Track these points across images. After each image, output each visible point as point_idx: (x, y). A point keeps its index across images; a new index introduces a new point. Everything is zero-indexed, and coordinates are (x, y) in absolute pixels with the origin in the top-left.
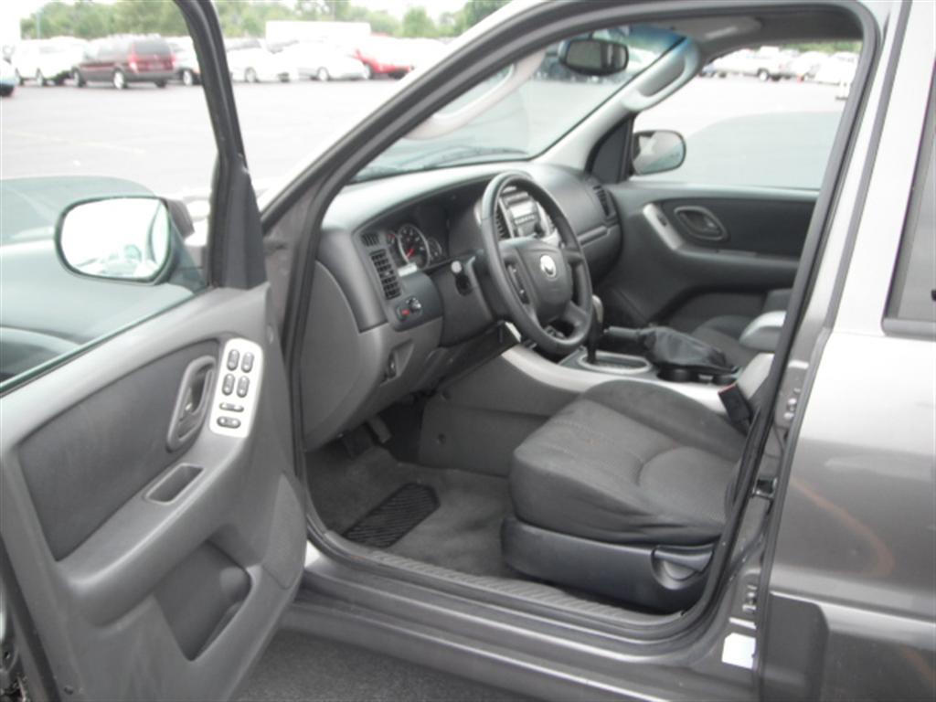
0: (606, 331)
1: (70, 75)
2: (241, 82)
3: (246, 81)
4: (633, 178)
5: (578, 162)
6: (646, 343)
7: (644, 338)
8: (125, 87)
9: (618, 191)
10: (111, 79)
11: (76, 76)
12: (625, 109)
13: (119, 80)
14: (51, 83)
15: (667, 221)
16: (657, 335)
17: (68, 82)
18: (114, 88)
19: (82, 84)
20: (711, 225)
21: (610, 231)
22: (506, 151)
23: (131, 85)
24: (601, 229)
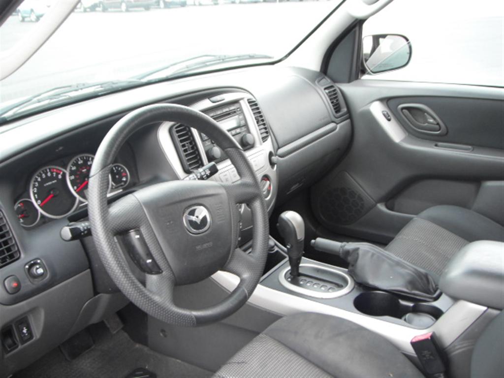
0: (313, 241)
1: (98, 5)
2: (191, 5)
3: (195, 5)
4: (365, 77)
5: (315, 65)
6: (350, 259)
7: (347, 253)
8: (127, 11)
9: (350, 89)
10: (120, 7)
11: (101, 5)
12: (353, 17)
13: (124, 7)
14: (88, 10)
15: (392, 117)
16: (360, 252)
17: (97, 9)
18: (121, 11)
19: (105, 10)
20: (431, 121)
21: (341, 127)
22: (251, 57)
23: (130, 9)
24: (331, 126)
